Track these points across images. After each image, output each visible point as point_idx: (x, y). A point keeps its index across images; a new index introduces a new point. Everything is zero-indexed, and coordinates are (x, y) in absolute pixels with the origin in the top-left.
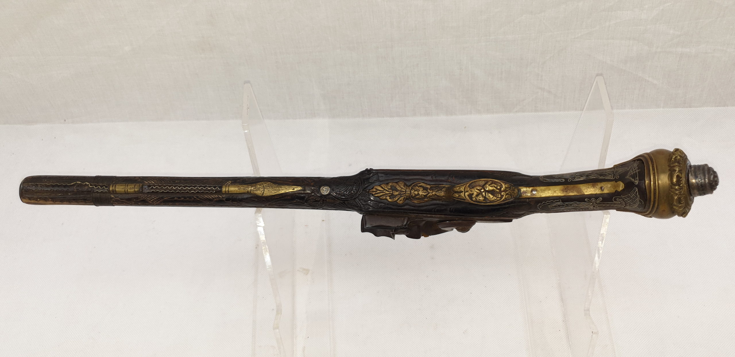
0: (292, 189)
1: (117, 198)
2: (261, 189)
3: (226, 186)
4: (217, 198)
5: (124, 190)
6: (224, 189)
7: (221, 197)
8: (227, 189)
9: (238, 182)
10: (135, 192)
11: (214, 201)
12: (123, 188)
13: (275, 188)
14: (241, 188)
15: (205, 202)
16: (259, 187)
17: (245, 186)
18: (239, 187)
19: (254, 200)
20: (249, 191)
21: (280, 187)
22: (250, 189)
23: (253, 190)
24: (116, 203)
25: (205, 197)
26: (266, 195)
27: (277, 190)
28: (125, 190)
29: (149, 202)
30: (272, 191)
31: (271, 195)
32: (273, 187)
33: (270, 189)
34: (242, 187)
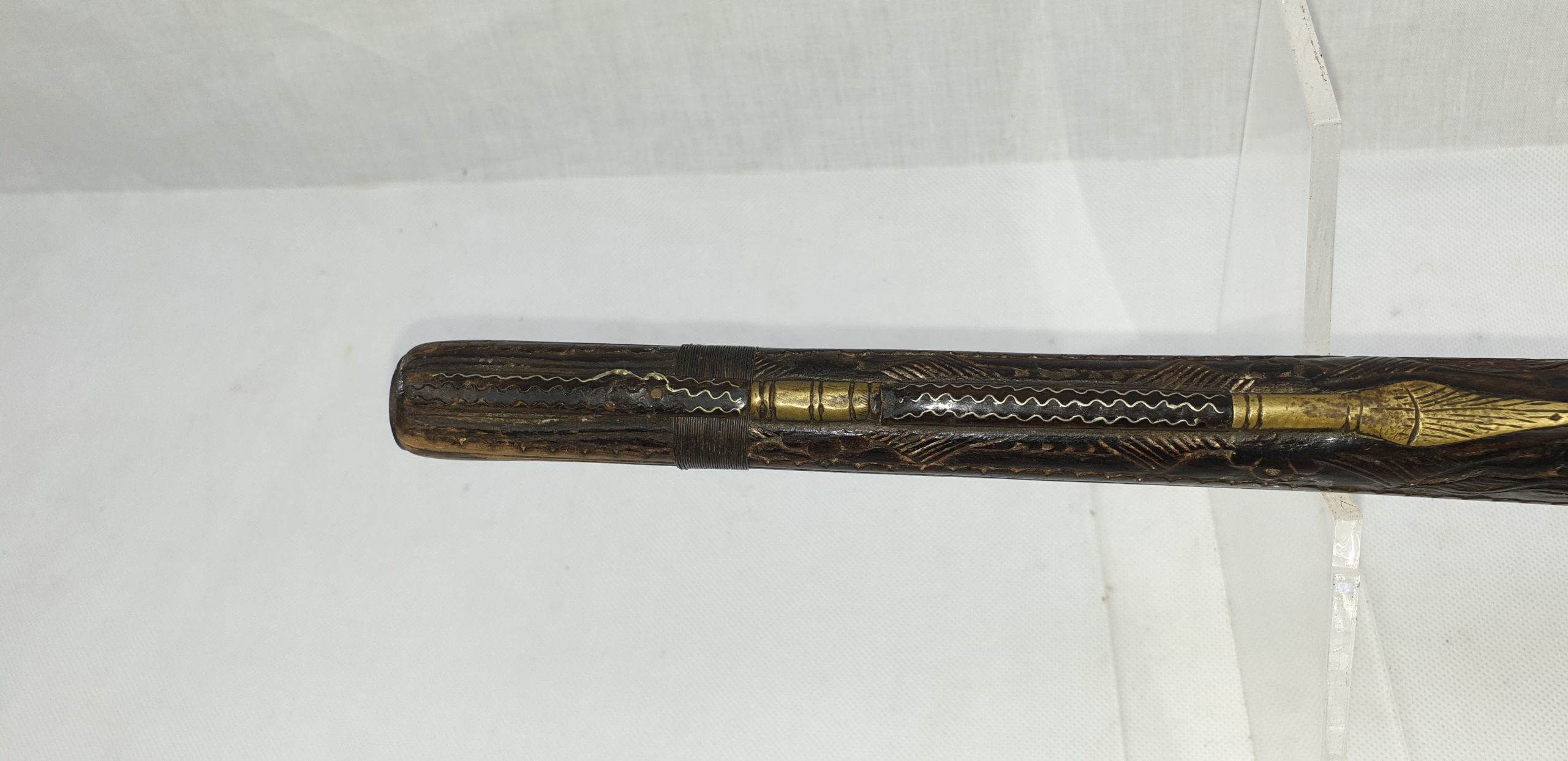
0: (1551, 414)
1: (773, 441)
2: (1404, 412)
3: (1247, 400)
4: (1199, 447)
5: (806, 407)
6: (1238, 412)
7: (1217, 445)
8: (1253, 412)
9: (1286, 379)
10: (853, 418)
11: (1181, 460)
12: (802, 402)
13: (1468, 413)
14: (1315, 408)
15: (1140, 465)
16: (1394, 403)
17: (1335, 398)
18: (1307, 403)
19: (1363, 464)
20: (1353, 423)
21: (1489, 405)
22: (1358, 411)
23: (1371, 418)
24: (765, 458)
25: (1146, 443)
26: (1425, 444)
27: (1477, 420)
28: (811, 407)
29: (902, 457)
30: (1453, 424)
31: (1449, 441)
32: (1459, 406)
33: (1447, 417)
34: (1320, 405)
